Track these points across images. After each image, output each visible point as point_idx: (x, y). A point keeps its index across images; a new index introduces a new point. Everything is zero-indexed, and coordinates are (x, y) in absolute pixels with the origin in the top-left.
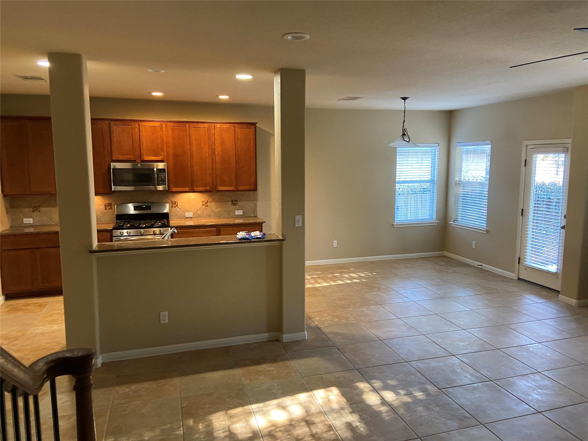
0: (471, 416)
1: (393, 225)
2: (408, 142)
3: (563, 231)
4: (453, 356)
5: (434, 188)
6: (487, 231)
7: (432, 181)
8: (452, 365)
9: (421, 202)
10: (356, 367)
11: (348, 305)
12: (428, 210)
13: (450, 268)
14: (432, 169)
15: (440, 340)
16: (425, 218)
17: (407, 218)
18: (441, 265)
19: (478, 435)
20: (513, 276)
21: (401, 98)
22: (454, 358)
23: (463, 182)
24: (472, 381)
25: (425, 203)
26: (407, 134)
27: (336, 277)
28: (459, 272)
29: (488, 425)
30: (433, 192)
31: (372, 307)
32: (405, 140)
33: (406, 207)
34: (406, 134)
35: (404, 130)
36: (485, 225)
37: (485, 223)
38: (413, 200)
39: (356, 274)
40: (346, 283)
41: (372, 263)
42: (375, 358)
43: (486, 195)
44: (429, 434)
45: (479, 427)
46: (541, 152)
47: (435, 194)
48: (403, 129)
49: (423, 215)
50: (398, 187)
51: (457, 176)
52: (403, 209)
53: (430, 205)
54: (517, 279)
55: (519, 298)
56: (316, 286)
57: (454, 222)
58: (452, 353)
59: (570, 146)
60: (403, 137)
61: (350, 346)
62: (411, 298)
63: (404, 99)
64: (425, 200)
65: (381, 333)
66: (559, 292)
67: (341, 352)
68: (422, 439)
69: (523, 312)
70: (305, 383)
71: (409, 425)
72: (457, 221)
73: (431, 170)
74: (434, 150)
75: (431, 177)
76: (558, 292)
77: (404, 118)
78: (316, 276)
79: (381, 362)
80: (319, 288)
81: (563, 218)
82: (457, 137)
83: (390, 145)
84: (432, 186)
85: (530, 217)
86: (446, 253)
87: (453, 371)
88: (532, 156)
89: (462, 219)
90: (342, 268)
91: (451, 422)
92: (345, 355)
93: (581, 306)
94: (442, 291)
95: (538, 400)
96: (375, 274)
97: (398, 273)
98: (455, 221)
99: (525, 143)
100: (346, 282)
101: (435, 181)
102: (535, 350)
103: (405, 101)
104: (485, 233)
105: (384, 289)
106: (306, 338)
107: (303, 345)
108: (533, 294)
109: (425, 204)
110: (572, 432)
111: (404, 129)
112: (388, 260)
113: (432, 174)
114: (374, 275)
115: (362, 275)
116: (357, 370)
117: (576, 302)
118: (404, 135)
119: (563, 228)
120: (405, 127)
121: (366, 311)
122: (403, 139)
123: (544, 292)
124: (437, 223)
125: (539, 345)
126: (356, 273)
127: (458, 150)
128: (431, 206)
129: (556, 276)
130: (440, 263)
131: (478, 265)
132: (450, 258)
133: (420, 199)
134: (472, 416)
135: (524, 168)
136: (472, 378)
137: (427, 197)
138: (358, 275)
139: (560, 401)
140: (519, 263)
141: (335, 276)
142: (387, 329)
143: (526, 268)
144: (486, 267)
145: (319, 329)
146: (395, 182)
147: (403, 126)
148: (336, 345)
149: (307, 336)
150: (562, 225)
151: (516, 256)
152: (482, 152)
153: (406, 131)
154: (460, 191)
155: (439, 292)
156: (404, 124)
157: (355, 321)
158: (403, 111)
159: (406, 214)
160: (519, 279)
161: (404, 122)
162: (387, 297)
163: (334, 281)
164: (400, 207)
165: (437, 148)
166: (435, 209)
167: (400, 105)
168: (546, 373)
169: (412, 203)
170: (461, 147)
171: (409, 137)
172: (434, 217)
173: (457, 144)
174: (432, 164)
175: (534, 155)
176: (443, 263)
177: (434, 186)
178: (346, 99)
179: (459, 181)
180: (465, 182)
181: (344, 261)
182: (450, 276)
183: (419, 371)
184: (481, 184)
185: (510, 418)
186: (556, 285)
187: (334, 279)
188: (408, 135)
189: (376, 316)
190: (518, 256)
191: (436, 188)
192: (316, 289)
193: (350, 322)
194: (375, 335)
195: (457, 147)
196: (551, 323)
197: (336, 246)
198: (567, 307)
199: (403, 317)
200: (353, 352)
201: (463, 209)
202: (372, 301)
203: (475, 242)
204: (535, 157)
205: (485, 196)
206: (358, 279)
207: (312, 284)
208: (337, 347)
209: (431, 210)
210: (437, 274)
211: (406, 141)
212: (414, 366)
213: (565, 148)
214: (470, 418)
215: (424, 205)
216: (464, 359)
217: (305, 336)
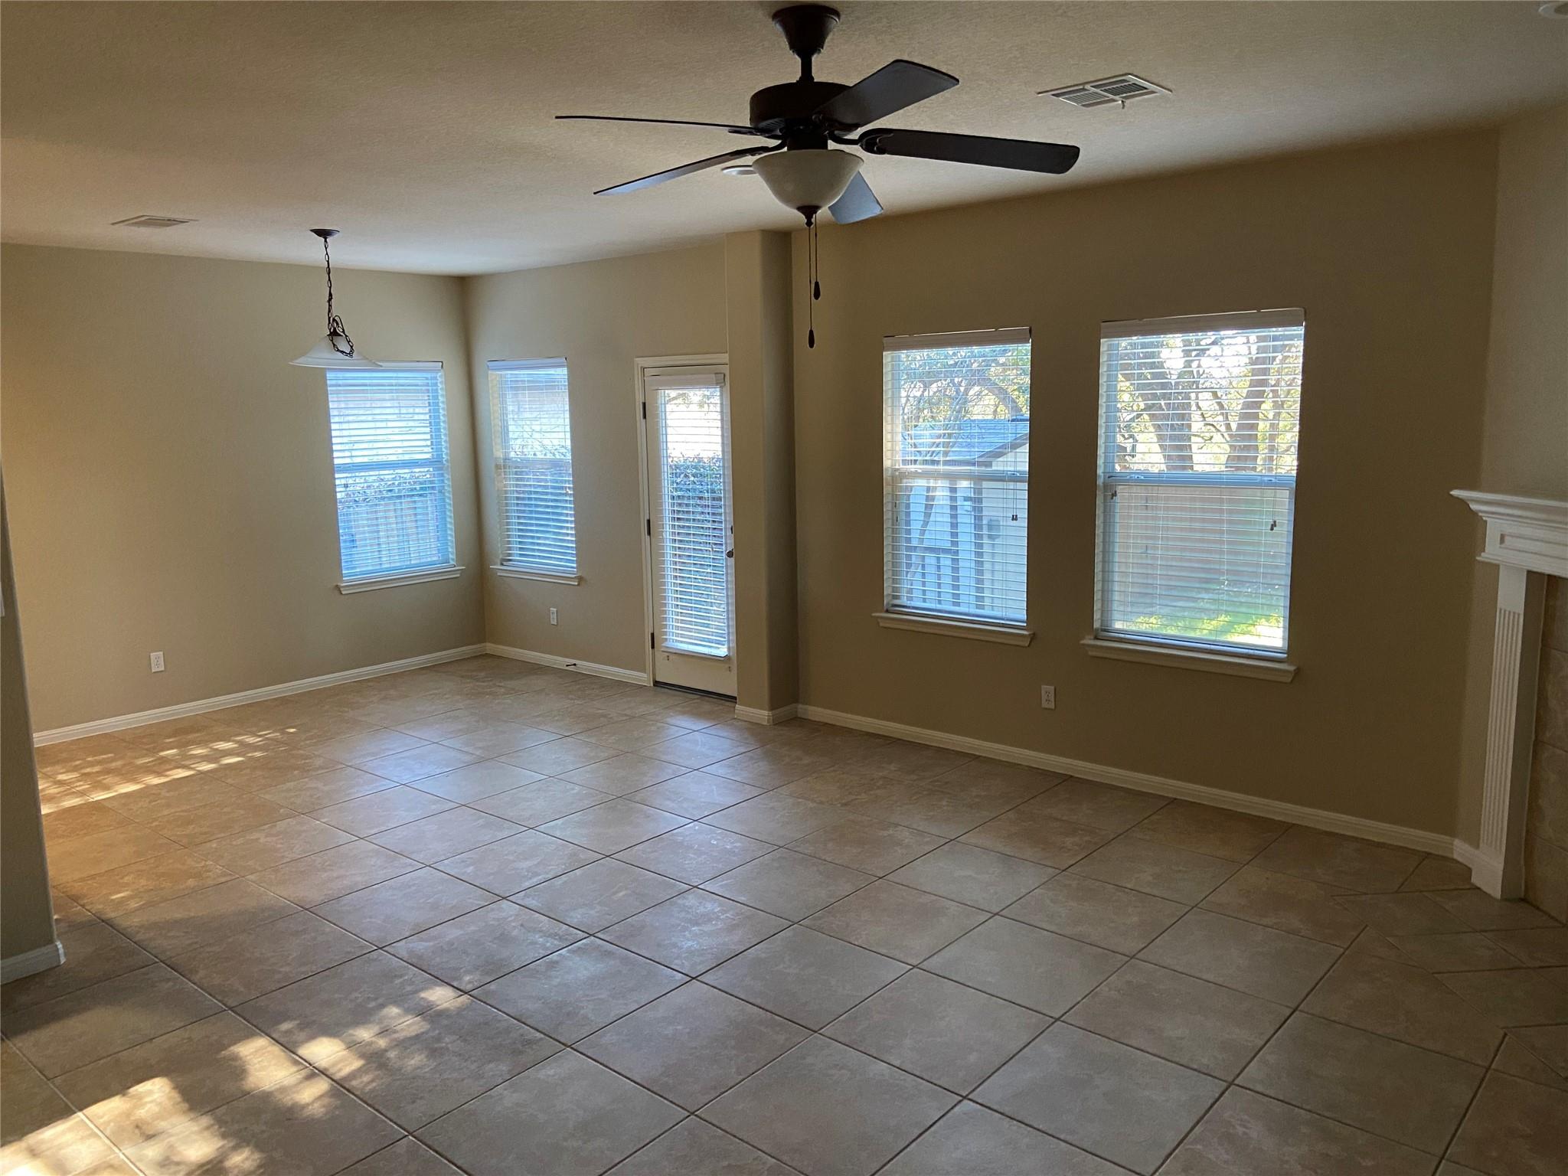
0: (542, 1036)
1: (338, 588)
2: (350, 354)
3: (732, 560)
4: (505, 901)
5: (443, 481)
6: (580, 579)
7: (435, 462)
8: (499, 925)
9: (413, 518)
10: (228, 1004)
11: (205, 833)
12: (434, 538)
13: (500, 682)
14: (433, 430)
15: (470, 869)
16: (429, 559)
17: (381, 564)
18: (478, 680)
19: (556, 1077)
20: (644, 678)
21: (312, 230)
22: (505, 904)
23: (513, 462)
24: (547, 949)
25: (424, 520)
26: (343, 332)
27: (164, 760)
28: (522, 691)
29: (582, 1044)
30: (440, 492)
31: (281, 825)
32: (338, 350)
33: (376, 534)
34: (342, 334)
35: (333, 322)
36: (575, 565)
37: (573, 560)
38: (392, 514)
39: (233, 741)
40: (201, 772)
41: (284, 701)
42: (289, 964)
43: (570, 492)
44: (434, 1115)
45: (560, 1057)
46: (672, 385)
47: (447, 494)
48: (329, 318)
49: (424, 554)
50: (343, 482)
51: (499, 447)
52: (368, 542)
53: (437, 526)
54: (652, 685)
55: (653, 728)
56: (96, 799)
57: (502, 564)
58: (501, 895)
59: (726, 370)
60: (332, 341)
61: (209, 949)
62: (397, 776)
63: (324, 234)
64: (423, 514)
65: (309, 892)
66: (735, 698)
67: (180, 974)
68: (417, 1136)
69: (664, 757)
70: (58, 1092)
71: (383, 1111)
72: (510, 560)
73: (431, 432)
74: (432, 379)
75: (431, 450)
76: (733, 699)
77: (330, 288)
78: (96, 769)
79: (303, 969)
80: (106, 804)
81: (729, 532)
82: (486, 347)
83: (297, 361)
84: (436, 476)
85: (664, 536)
86: (490, 647)
87: (504, 939)
88: (657, 394)
89: (521, 555)
90: (186, 732)
91: (491, 1065)
92: (196, 978)
93: (777, 723)
94: (480, 744)
95: (691, 952)
96: (292, 730)
97: (363, 719)
98: (505, 563)
99: (641, 362)
100: (198, 771)
101: (445, 462)
102: (687, 839)
103: (326, 241)
104: (576, 584)
105: (321, 768)
106: (63, 960)
107: (49, 984)
108: (684, 713)
109: (425, 523)
110: (758, 1001)
111: (334, 320)
112: (329, 688)
113: (435, 444)
114: (291, 733)
115: (251, 740)
116: (233, 1011)
117: (768, 716)
118: (334, 334)
119: (730, 554)
120: (334, 312)
121: (262, 840)
122: (334, 345)
123: (707, 705)
124: (459, 572)
125: (695, 826)
126: (233, 738)
127: (495, 379)
128: (440, 526)
129: (727, 666)
130: (475, 673)
131: (567, 666)
132: (500, 657)
133: (411, 512)
134: (545, 1034)
135: (643, 421)
136: (547, 942)
137: (429, 503)
138: (236, 742)
139: (733, 941)
140: (653, 647)
141: (162, 757)
142: (325, 875)
143: (668, 656)
144: (586, 666)
145: (107, 924)
146: (331, 469)
147: (329, 311)
148: (163, 958)
149: (66, 954)
150: (729, 549)
151: (646, 631)
152: (550, 386)
153: (340, 325)
154: (510, 484)
155: (470, 749)
156: (330, 306)
157: (231, 874)
158: (323, 268)
159: (376, 553)
160: (656, 683)
161: (330, 299)
162: (326, 788)
163: (159, 774)
164: (357, 537)
165: (440, 374)
166: (451, 538)
167: (313, 251)
168: (708, 886)
169: (390, 524)
170: (500, 373)
171: (349, 342)
172: (451, 556)
173: (488, 363)
174: (430, 416)
175: (660, 391)
176: (483, 674)
177: (442, 474)
178: (136, 223)
179: (506, 459)
180: (519, 460)
181: (191, 711)
182: (499, 703)
183: (414, 961)
184: (555, 464)
185: (630, 1011)
186: (728, 685)
187: (160, 766)
188: (346, 336)
189: (295, 846)
190: (651, 631)
191: (448, 479)
192: (98, 806)
193: (211, 882)
194: (292, 899)
195: (490, 372)
196: (720, 771)
197: (163, 669)
198: (754, 729)
199: (373, 832)
200: (219, 965)
201: (520, 530)
202: (282, 807)
203: (555, 610)
204: (663, 395)
205: (566, 494)
206: (238, 755)
207: (82, 793)
208: (168, 962)
209: (440, 539)
210: (468, 702)
211: (342, 352)
212: (404, 954)
213: (719, 375)
214: (541, 1039)
215: (424, 526)
216: (527, 902)
217: (58, 955)
